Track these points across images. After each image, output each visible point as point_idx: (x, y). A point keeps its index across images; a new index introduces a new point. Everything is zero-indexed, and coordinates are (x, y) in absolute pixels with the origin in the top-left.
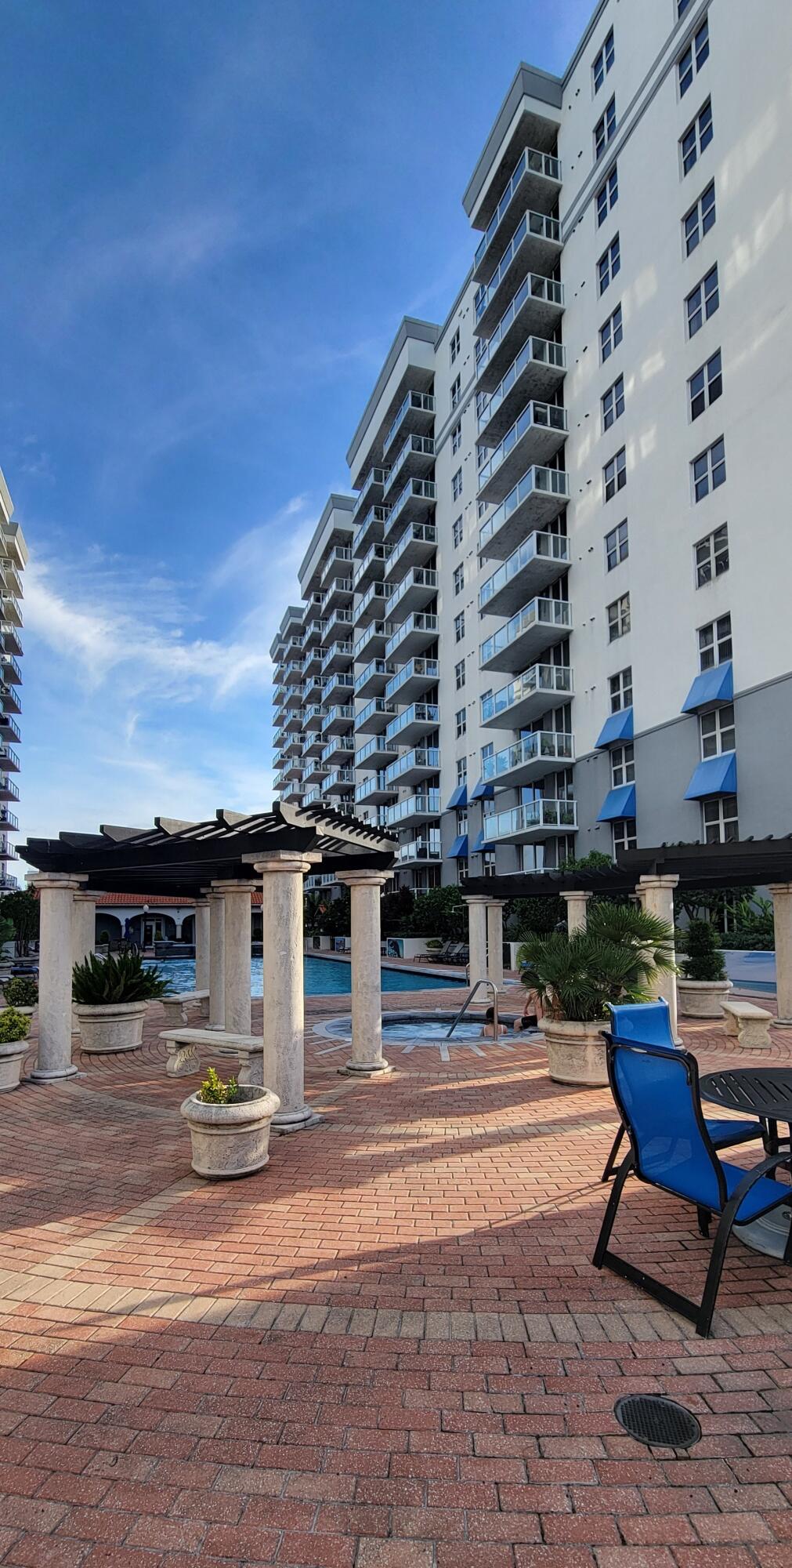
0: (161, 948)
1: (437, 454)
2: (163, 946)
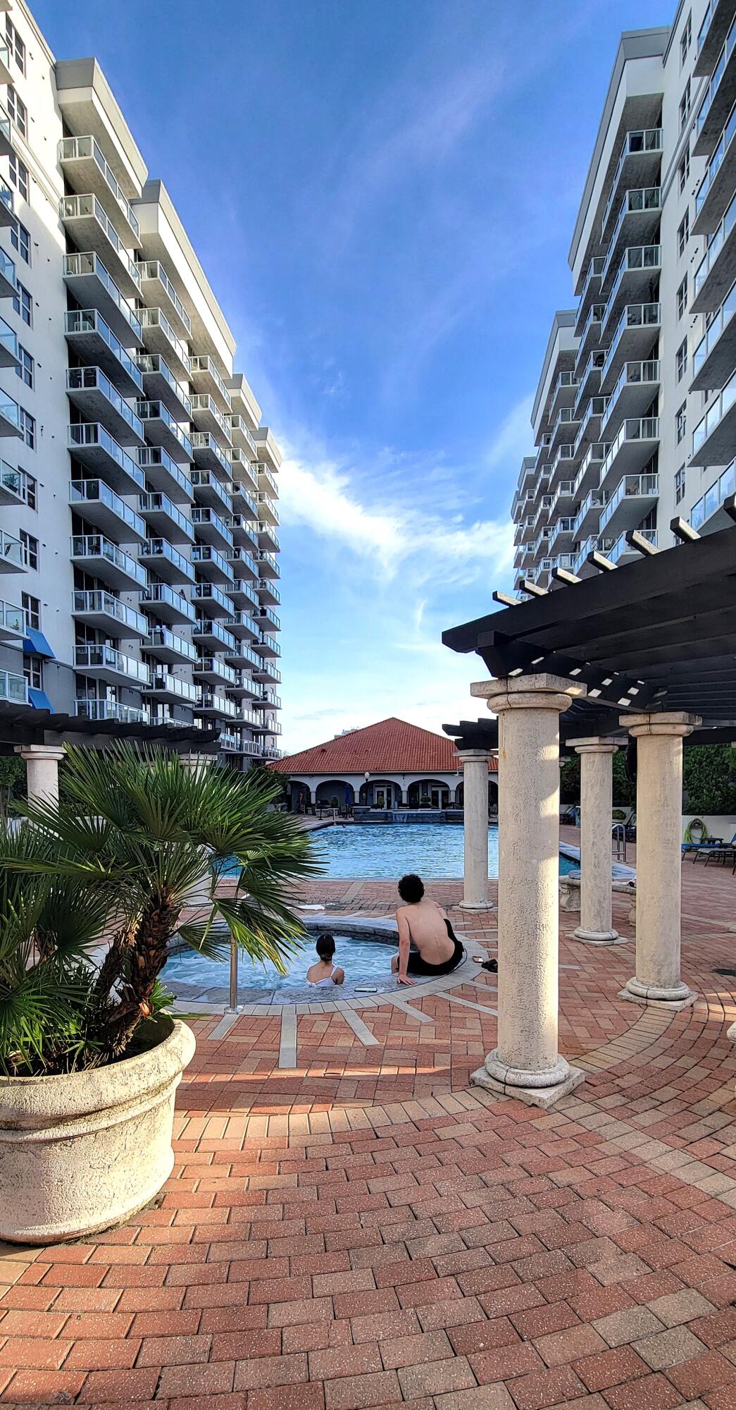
0: (359, 813)
1: (663, 206)
2: (360, 811)
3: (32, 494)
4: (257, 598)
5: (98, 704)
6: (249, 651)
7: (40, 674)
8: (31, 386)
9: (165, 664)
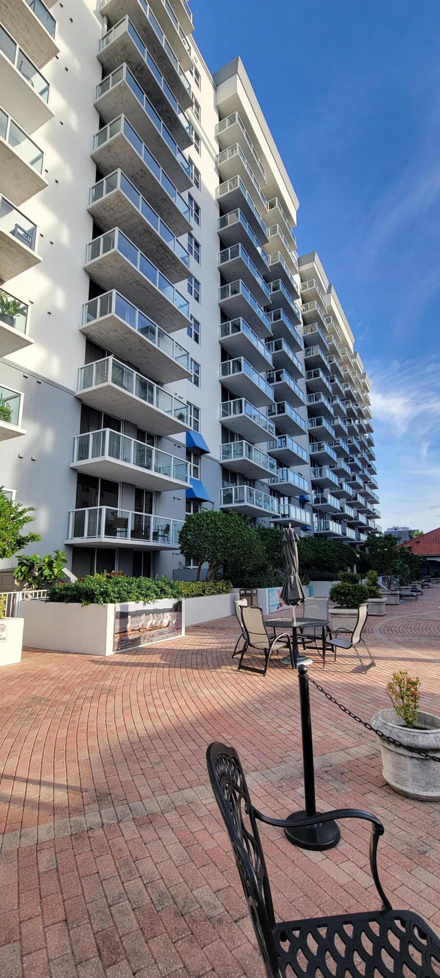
3: (197, 333)
4: (333, 432)
5: (238, 490)
6: (331, 473)
7: (199, 467)
8: (198, 262)
9: (286, 496)
